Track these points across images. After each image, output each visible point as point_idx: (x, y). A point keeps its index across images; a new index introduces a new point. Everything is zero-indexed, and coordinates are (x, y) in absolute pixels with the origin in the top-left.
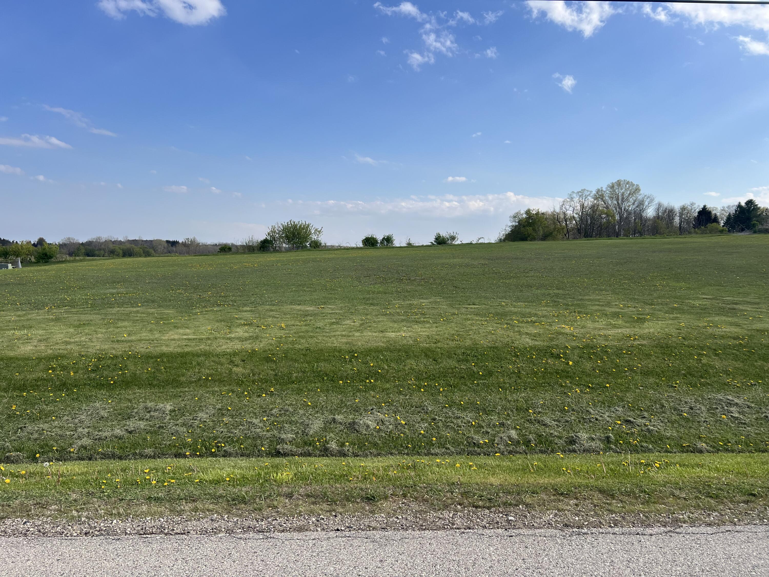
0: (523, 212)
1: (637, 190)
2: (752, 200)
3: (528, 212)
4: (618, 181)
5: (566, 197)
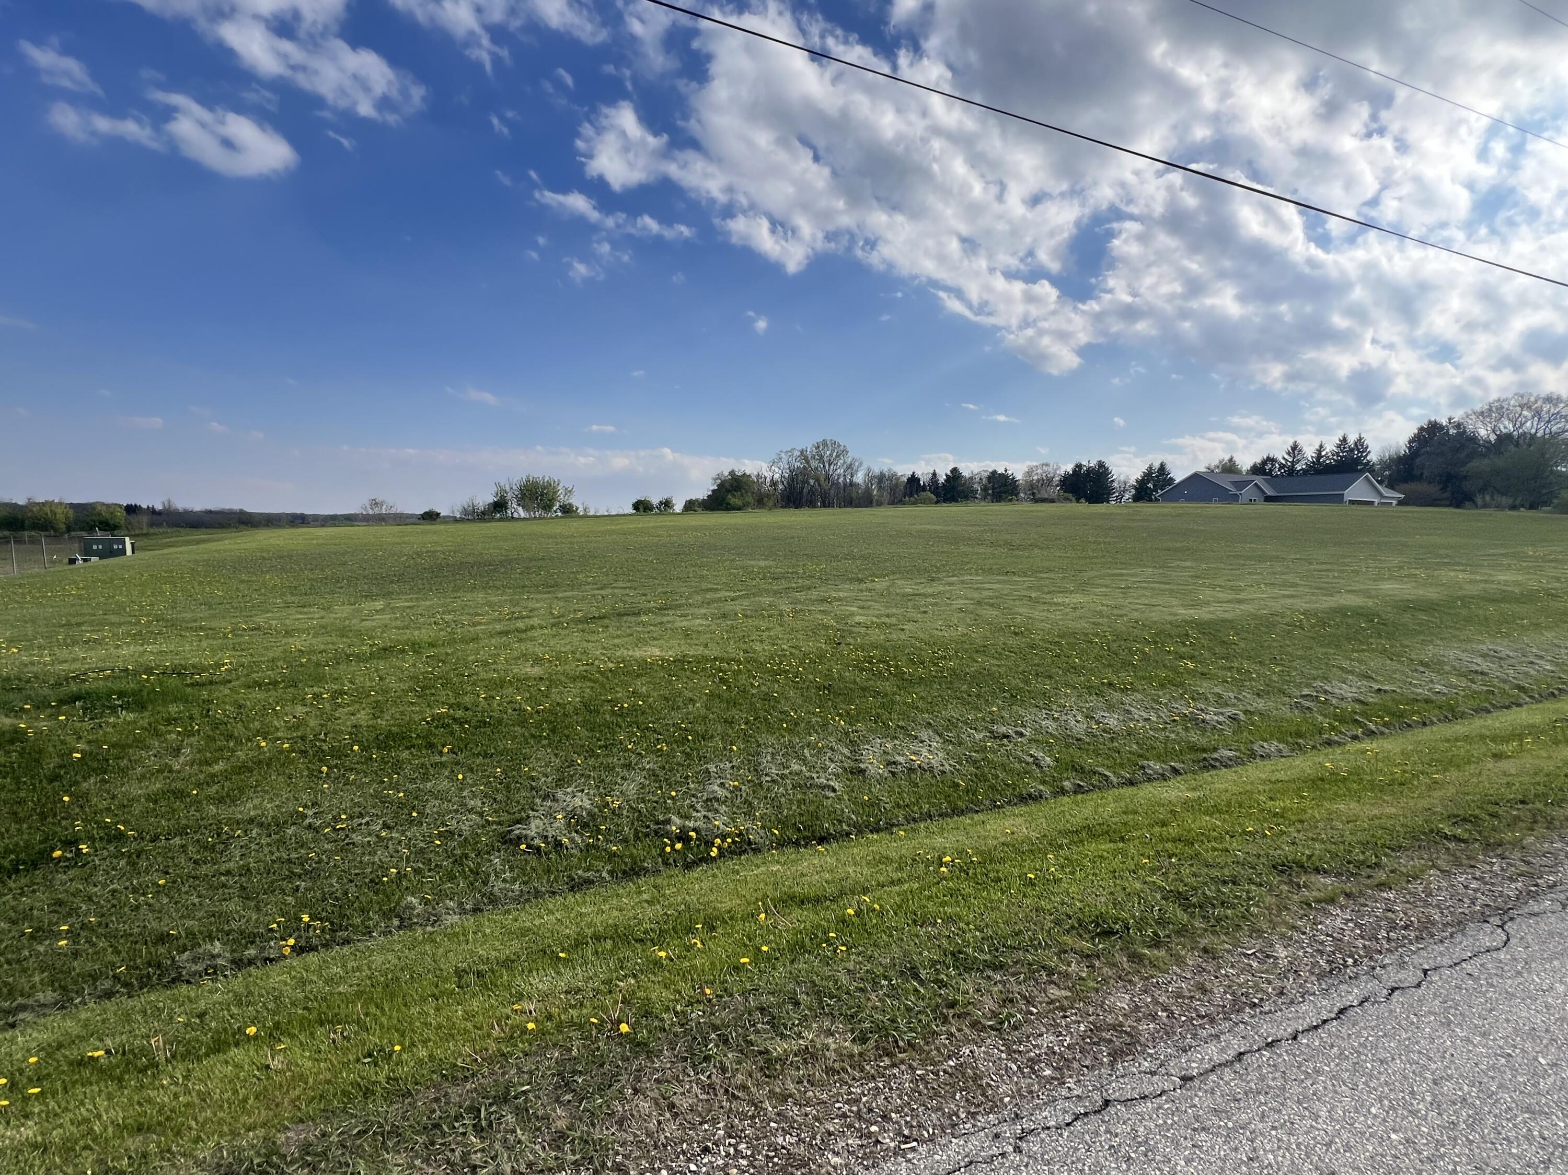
0: (726, 473)
1: (845, 452)
3: (732, 473)
4: (824, 440)
5: (774, 457)
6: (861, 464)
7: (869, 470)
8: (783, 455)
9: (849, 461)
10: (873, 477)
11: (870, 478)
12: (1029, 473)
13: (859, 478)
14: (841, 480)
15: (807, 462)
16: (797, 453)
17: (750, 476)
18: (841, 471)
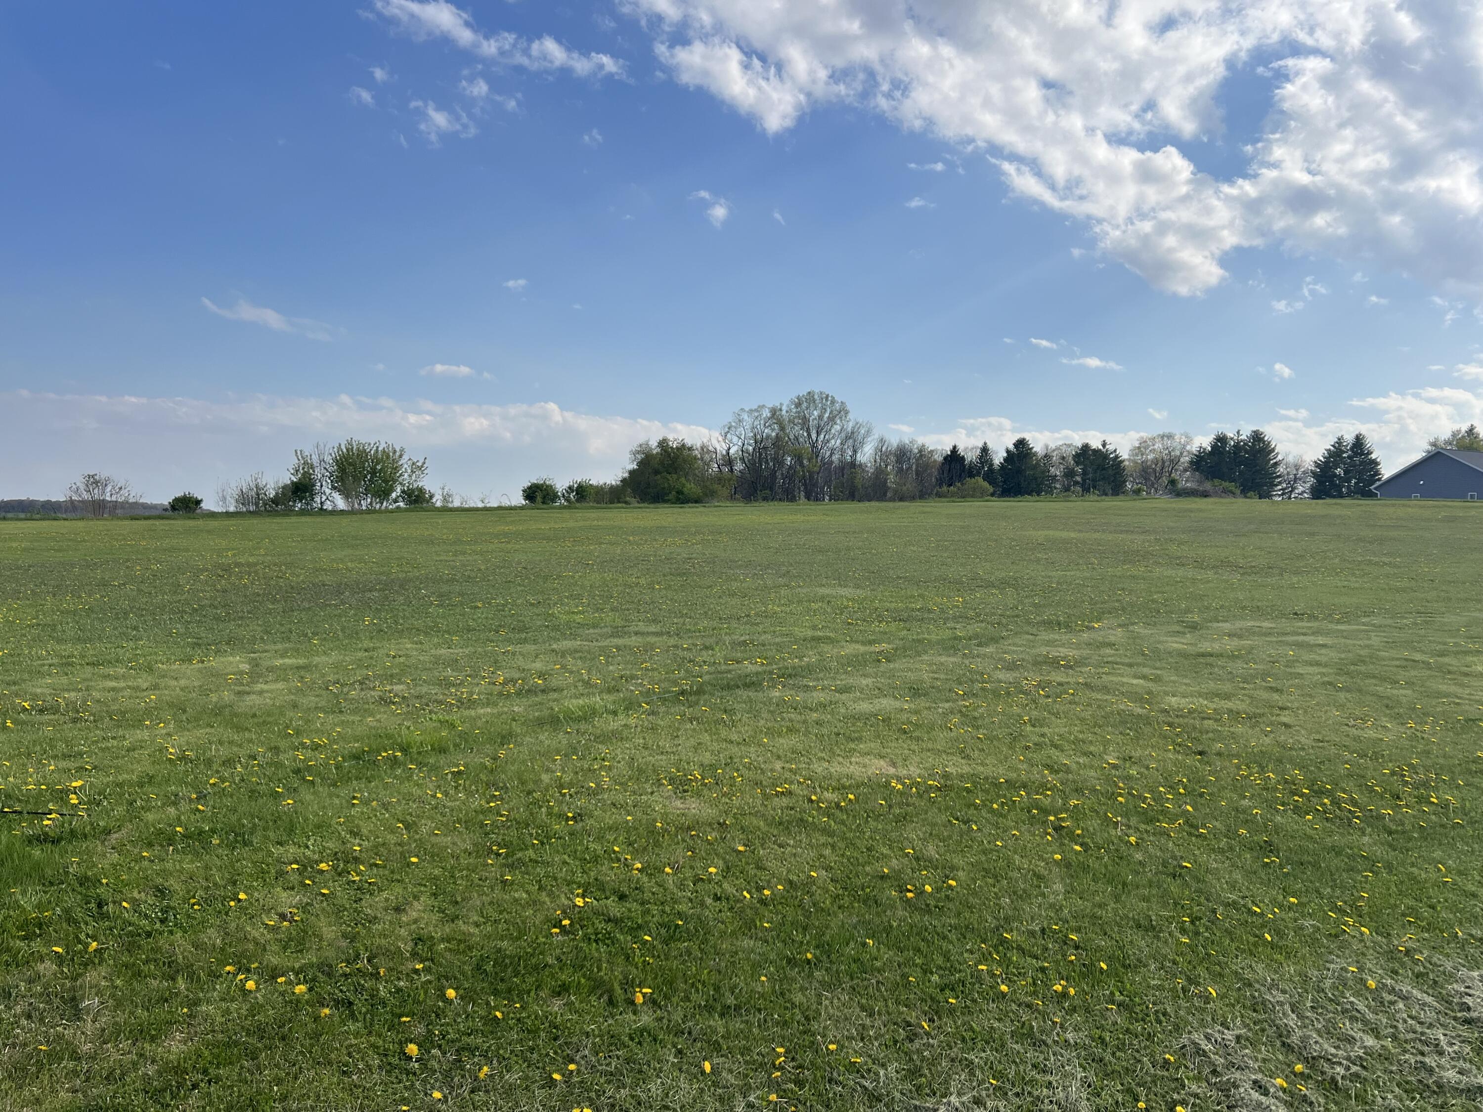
0: (654, 444)
1: (843, 411)
2: (1024, 439)
3: (663, 443)
4: (809, 393)
5: (729, 418)
6: (868, 432)
7: (882, 441)
8: (745, 416)
9: (849, 427)
10: (888, 454)
11: (882, 453)
12: (1139, 450)
13: (866, 455)
14: (835, 458)
15: (782, 429)
16: (766, 413)
17: (690, 449)
18: (836, 443)
